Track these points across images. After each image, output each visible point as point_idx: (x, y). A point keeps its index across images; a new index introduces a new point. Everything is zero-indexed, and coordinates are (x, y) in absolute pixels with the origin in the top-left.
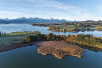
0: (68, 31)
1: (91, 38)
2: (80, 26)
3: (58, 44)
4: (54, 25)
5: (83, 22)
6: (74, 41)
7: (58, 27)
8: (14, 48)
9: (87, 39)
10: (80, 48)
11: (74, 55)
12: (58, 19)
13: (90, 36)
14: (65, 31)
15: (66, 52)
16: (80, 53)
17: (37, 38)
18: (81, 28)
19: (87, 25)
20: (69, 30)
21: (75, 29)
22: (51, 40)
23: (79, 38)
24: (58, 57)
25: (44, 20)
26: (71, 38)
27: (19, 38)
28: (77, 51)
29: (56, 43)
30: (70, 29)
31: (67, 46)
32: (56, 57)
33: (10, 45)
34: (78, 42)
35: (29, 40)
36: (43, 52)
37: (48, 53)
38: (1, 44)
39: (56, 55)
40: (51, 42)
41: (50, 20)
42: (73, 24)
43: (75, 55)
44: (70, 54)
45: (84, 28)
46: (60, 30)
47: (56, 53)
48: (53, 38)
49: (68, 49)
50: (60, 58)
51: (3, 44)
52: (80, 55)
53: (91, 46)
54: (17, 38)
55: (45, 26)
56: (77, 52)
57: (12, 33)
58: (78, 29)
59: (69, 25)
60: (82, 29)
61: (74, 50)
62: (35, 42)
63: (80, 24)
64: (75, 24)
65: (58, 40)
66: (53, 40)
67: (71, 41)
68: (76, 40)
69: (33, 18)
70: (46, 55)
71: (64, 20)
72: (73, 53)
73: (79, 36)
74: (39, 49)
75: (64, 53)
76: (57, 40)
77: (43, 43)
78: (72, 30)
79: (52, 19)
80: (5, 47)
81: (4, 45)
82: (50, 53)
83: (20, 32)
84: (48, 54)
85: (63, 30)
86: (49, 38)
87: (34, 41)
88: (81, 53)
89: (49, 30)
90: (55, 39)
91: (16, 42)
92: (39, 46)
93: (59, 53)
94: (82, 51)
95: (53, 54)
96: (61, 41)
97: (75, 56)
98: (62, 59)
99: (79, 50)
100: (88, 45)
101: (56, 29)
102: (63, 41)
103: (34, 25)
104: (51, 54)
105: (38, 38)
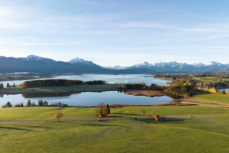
6: (170, 92)
25: (190, 66)
26: (169, 88)
35: (124, 87)
40: (146, 91)
55: (175, 78)
57: (116, 84)
67: (167, 92)
69: (164, 63)
87: (130, 89)
102: (159, 91)
105: (134, 87)
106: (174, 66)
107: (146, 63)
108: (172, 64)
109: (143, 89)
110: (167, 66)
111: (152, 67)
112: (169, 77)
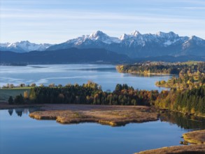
17: (57, 95)
34: (179, 107)
35: (31, 96)
44: (97, 120)
65: (125, 103)
66: (107, 103)
67: (164, 107)
68: (176, 102)
105: (61, 95)
106: (168, 43)
107: (100, 34)
108: (164, 37)
109: (91, 102)
110: (154, 43)
111: (115, 45)
112: (160, 68)
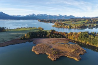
0: (73, 28)
1: (96, 36)
2: (88, 23)
3: (56, 43)
4: (61, 21)
5: (92, 18)
6: (76, 40)
7: (64, 24)
8: (11, 44)
9: (91, 37)
10: (81, 48)
11: (70, 57)
12: (66, 15)
13: (96, 34)
14: (71, 28)
15: (62, 52)
16: (78, 55)
17: (36, 35)
18: (88, 25)
19: (96, 21)
20: (74, 26)
21: (82, 26)
22: (51, 38)
23: (82, 37)
24: (51, 58)
26: (73, 35)
27: (20, 34)
28: (76, 51)
29: (55, 41)
30: (76, 26)
31: (67, 45)
32: (48, 58)
33: (9, 41)
34: (80, 40)
35: (28, 36)
36: (37, 51)
37: (41, 52)
38: (2, 40)
39: (49, 55)
40: (51, 39)
41: (58, 17)
42: (81, 21)
43: (72, 56)
44: (66, 56)
45: (92, 24)
46: (65, 27)
47: (50, 53)
48: (53, 35)
49: (65, 49)
50: (53, 60)
51: (4, 39)
52: (77, 57)
53: (96, 46)
54: (19, 34)
55: (51, 22)
56: (75, 53)
57: (18, 29)
58: (85, 26)
59: (76, 21)
60: (90, 26)
61: (73, 50)
62: (34, 39)
63: (89, 20)
64: (83, 21)
65: (59, 37)
66: (53, 37)
67: (72, 39)
68: (78, 38)
70: (39, 54)
71: (72, 16)
72: (69, 54)
73: (83, 34)
74: (34, 47)
75: (60, 53)
76: (57, 38)
77: (41, 40)
78: (78, 27)
79: (60, 15)
80: (3, 42)
81: (3, 41)
82: (43, 52)
83: (25, 28)
84: (42, 54)
85: (68, 26)
86: (49, 35)
87: (34, 37)
88: (80, 54)
89: (54, 26)
90: (56, 36)
91: (16, 38)
92: (36, 43)
93: (54, 53)
94: (82, 53)
95: (47, 54)
96: (62, 39)
97: (72, 58)
98: (55, 61)
99: (78, 51)
100: (92, 45)
101: (61, 25)
102: (64, 39)
103: (41, 21)
104: (45, 54)
105: (38, 35)
107: (33, 14)
110: (43, 16)
111: (36, 16)
